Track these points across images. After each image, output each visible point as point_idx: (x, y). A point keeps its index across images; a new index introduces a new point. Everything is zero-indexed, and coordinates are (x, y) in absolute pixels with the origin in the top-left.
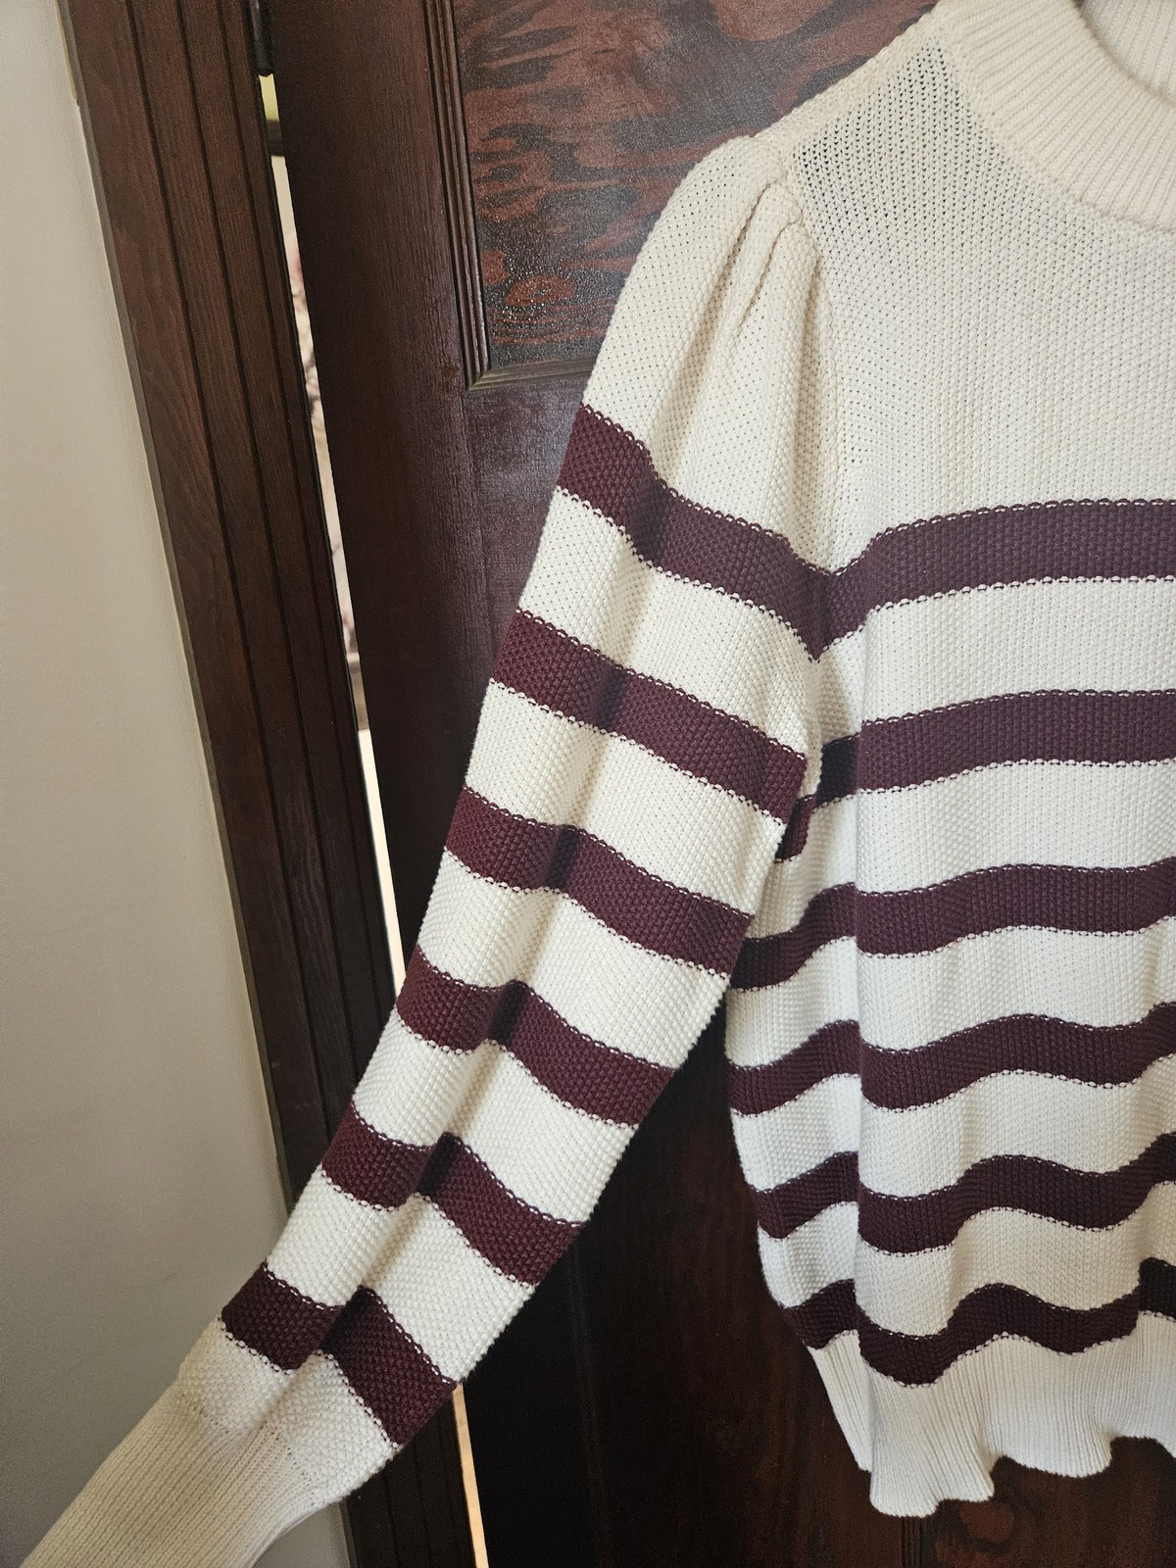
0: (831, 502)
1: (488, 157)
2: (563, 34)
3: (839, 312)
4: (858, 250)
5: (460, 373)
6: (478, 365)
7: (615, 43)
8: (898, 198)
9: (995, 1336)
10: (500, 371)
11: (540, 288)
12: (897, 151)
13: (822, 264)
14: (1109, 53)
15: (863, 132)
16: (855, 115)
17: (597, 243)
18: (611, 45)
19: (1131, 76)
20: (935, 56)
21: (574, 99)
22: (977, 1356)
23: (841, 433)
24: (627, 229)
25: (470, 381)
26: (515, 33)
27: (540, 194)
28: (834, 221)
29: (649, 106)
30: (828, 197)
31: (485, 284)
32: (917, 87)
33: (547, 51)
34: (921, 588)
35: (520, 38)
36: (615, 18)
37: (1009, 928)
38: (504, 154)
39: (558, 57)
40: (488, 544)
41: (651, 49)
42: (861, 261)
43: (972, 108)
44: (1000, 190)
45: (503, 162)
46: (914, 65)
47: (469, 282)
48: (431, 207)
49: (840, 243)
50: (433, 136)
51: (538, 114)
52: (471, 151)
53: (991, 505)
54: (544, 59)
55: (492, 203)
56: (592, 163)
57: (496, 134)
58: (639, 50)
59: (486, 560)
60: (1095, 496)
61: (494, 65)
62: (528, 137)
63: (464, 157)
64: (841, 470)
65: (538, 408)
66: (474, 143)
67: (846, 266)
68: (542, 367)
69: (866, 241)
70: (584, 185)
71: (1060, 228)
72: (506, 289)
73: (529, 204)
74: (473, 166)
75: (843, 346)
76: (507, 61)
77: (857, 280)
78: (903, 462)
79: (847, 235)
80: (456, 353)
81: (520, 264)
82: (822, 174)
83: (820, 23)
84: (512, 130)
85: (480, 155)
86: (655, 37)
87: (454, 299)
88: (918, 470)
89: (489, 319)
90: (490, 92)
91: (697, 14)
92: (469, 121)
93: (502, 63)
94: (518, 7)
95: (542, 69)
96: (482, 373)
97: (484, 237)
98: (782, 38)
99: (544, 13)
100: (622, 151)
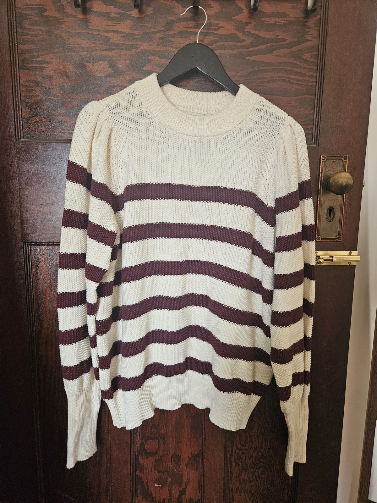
0: (117, 179)
1: (26, 86)
2: (48, 63)
3: (117, 139)
4: (121, 127)
5: (14, 137)
6: (20, 136)
7: (61, 67)
8: (128, 118)
9: (153, 376)
10: (26, 139)
11: (39, 120)
12: (128, 109)
13: (113, 129)
14: (167, 98)
15: (121, 104)
16: (119, 100)
17: (54, 112)
18: (60, 68)
19: (172, 104)
20: (135, 92)
21: (50, 78)
22: (151, 379)
23: (119, 165)
24: (63, 110)
25: (17, 140)
26: (35, 59)
27: (40, 97)
28: (116, 120)
29: (69, 84)
30: (114, 116)
31: (23, 117)
32: (131, 97)
33: (43, 65)
34: (135, 198)
35: (36, 61)
36: (61, 62)
37: (155, 275)
38: (30, 86)
39: (46, 67)
40: (20, 184)
41: (70, 71)
42: (121, 129)
43: (142, 103)
44: (148, 120)
45: (30, 88)
46: (131, 93)
47: (18, 115)
48: (8, 95)
49: (117, 125)
50: (10, 77)
51: (40, 79)
52: (21, 84)
53: (149, 182)
54: (42, 67)
55: (26, 97)
56: (54, 93)
57: (28, 81)
58: (68, 71)
59: (19, 187)
60: (169, 182)
61: (29, 65)
62: (37, 84)
63: (19, 85)
64: (119, 173)
65: (37, 149)
66: (22, 82)
67: (118, 130)
68: (39, 139)
69: (122, 125)
70: (52, 98)
71: (160, 129)
72: (29, 119)
73: (37, 100)
74: (21, 88)
75: (119, 146)
76: (32, 65)
77: (121, 133)
78: (131, 171)
79: (118, 124)
80: (13, 132)
81: (33, 113)
82: (113, 111)
83: (110, 75)
84: (33, 81)
85: (23, 85)
86: (71, 69)
87: (13, 118)
88: (134, 173)
89: (23, 125)
90: (27, 71)
91: (82, 66)
92: (21, 77)
93: (31, 65)
94: (36, 54)
95: (42, 69)
96: (21, 139)
97: (23, 105)
98: (102, 77)
99: (43, 57)
100: (62, 92)
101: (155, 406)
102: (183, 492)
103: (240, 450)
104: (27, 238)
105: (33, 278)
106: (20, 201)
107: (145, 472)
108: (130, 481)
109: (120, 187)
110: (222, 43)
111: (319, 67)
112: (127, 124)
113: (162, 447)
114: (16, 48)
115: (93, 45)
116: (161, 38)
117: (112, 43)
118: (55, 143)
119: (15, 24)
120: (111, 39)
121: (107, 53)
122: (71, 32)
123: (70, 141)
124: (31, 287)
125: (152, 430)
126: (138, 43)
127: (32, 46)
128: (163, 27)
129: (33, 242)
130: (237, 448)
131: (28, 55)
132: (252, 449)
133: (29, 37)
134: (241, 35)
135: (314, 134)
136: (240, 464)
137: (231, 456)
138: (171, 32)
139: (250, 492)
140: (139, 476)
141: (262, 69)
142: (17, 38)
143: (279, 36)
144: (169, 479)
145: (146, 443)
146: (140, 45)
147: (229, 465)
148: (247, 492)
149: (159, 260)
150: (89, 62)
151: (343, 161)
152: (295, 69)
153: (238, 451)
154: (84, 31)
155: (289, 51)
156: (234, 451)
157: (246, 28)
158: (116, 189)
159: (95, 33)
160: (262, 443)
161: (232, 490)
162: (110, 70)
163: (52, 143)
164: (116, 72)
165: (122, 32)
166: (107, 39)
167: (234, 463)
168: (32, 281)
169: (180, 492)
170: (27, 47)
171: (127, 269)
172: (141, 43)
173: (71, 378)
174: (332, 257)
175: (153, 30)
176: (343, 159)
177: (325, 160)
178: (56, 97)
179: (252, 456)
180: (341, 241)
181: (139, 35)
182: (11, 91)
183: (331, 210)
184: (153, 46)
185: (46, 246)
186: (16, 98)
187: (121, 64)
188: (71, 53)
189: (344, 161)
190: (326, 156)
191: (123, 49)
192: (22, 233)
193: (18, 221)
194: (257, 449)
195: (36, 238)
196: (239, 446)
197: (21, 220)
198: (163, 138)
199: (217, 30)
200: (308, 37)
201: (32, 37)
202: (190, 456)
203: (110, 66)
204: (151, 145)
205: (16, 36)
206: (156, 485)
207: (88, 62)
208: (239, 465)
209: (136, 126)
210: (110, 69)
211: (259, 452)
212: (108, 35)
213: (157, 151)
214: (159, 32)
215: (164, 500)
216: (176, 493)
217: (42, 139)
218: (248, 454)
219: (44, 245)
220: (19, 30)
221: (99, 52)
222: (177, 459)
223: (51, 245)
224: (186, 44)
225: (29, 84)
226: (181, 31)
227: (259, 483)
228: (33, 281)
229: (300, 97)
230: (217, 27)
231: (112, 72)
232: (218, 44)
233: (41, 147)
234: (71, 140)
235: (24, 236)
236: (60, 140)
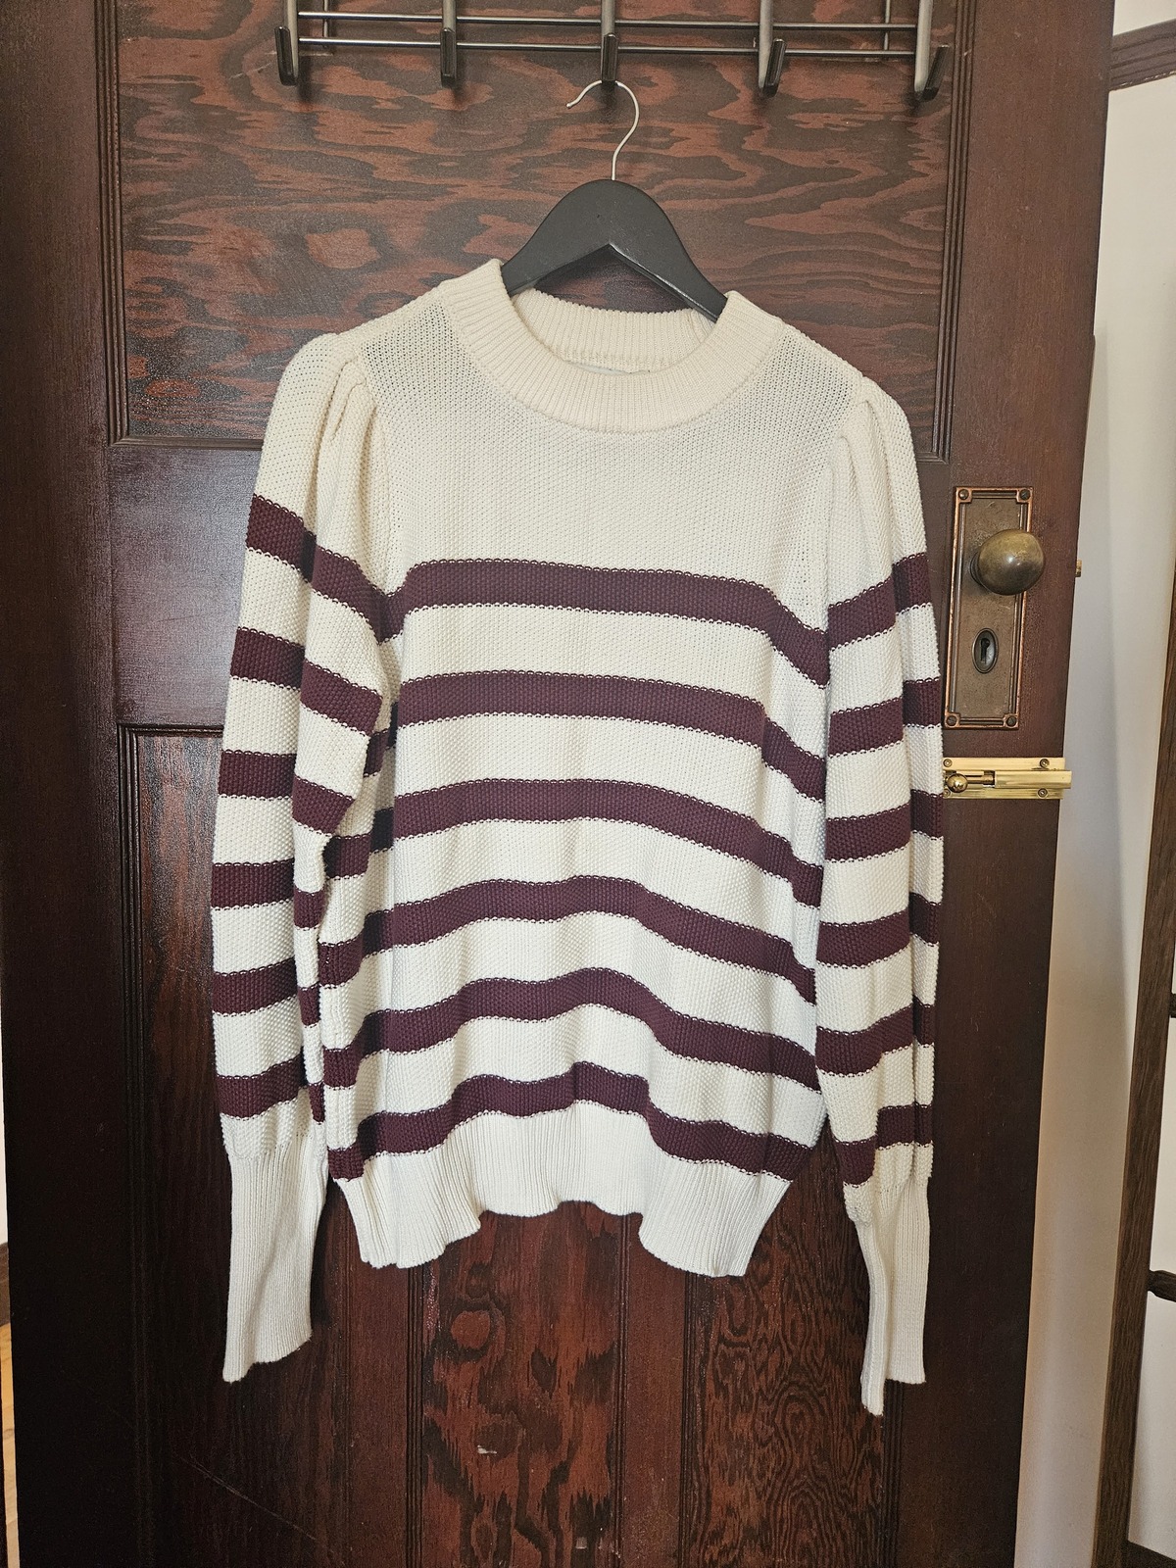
0: (386, 549)
1: (139, 294)
2: (203, 231)
3: (389, 438)
4: (400, 405)
5: (104, 433)
6: (119, 431)
7: (239, 245)
8: (421, 380)
9: (479, 1114)
10: (136, 437)
11: (173, 386)
12: (419, 356)
13: (378, 410)
14: (527, 326)
15: (401, 342)
16: (396, 333)
17: (217, 366)
18: (236, 246)
19: (542, 343)
20: (439, 310)
21: (208, 273)
22: (467, 1126)
23: (392, 509)
24: (240, 362)
25: (112, 440)
26: (166, 222)
27: (177, 325)
28: (385, 387)
29: (260, 289)
30: (382, 373)
31: (130, 377)
32: (430, 324)
33: (189, 239)
34: (435, 600)
35: (170, 225)
36: (239, 231)
37: (488, 820)
38: (152, 295)
39: (197, 244)
40: (114, 561)
41: (263, 255)
42: (401, 411)
43: (459, 340)
44: (475, 386)
45: (151, 300)
46: (428, 312)
47: (117, 372)
48: (92, 317)
49: (389, 400)
50: (98, 271)
51: (178, 275)
52: (126, 287)
53: (474, 557)
54: (186, 243)
55: (138, 323)
56: (217, 314)
57: (148, 280)
58: (255, 254)
59: (113, 571)
60: (530, 558)
61: (149, 238)
62: (172, 288)
63: (120, 290)
64: (392, 531)
65: (165, 465)
66: (129, 283)
67: (393, 413)
68: (172, 440)
69: (403, 401)
70: (211, 327)
71: (506, 411)
72: (144, 383)
73: (169, 331)
74: (127, 299)
75: (392, 458)
76: (159, 238)
77: (399, 422)
78: (424, 526)
79: (393, 396)
80: (102, 420)
81: (159, 369)
82: (378, 361)
83: (372, 267)
84: (161, 281)
85: (132, 291)
86: (266, 249)
87: (104, 382)
88: (432, 531)
89: (130, 401)
90: (143, 253)
91: (295, 242)
92: (126, 268)
93: (154, 238)
94: (169, 207)
95: (185, 248)
96: (121, 437)
97: (131, 347)
98: (349, 270)
99: (189, 215)
100: (240, 312)
101: (483, 1204)
102: (560, 1474)
103: (729, 1344)
104: (130, 712)
105: (142, 829)
106: (113, 610)
107: (449, 1412)
108: (405, 1434)
109: (395, 571)
110: (678, 181)
111: (947, 244)
112: (417, 397)
113: (501, 1332)
114: (117, 192)
115: (327, 186)
116: (512, 168)
117: (379, 179)
118: (217, 448)
119: (116, 128)
120: (376, 169)
121: (364, 206)
122: (268, 151)
123: (257, 445)
124: (134, 856)
125: (474, 1282)
126: (449, 181)
127: (161, 187)
128: (519, 136)
129: (144, 726)
130: (721, 1339)
131: (148, 211)
132: (766, 1342)
133: (153, 161)
134: (730, 160)
135: (936, 428)
136: (730, 1387)
137: (704, 1360)
138: (540, 153)
139: (761, 1476)
140: (433, 1419)
141: (790, 252)
142: (119, 164)
143: (837, 162)
144: (522, 1433)
145: (453, 1319)
146: (457, 186)
147: (697, 1391)
148: (750, 1475)
149: (499, 777)
150: (316, 232)
151: (1018, 503)
152: (883, 253)
153: (722, 1346)
154: (304, 147)
155: (863, 203)
156: (712, 1349)
157: (745, 142)
158: (383, 575)
159: (332, 153)
160: (793, 1324)
161: (707, 1469)
162: (373, 254)
163: (209, 448)
164: (388, 258)
165: (406, 152)
166: (366, 170)
167: (711, 1387)
168: (139, 836)
169: (554, 1471)
170: (146, 188)
171: (410, 798)
172: (458, 181)
173: (245, 1111)
174: (992, 773)
175: (493, 146)
176: (1017, 498)
177: (969, 500)
178: (223, 325)
179: (765, 1365)
180: (1016, 729)
181: (451, 159)
182: (99, 306)
183: (985, 639)
184: (492, 189)
185: (181, 739)
186: (111, 325)
187: (404, 236)
188: (266, 207)
189: (1021, 503)
190: (970, 490)
191: (408, 197)
192: (116, 699)
193: (105, 664)
194: (780, 1344)
195: (151, 712)
196: (727, 1332)
197: (114, 662)
198: (514, 437)
199: (667, 146)
200: (918, 166)
201: (162, 163)
202: (583, 1360)
203: (373, 241)
204: (481, 454)
205: (116, 160)
206: (482, 1451)
207: (312, 230)
208: (725, 1389)
209: (443, 404)
210: (373, 250)
211: (786, 1353)
212: (369, 158)
213: (499, 471)
214: (508, 150)
215: (503, 1496)
216: (540, 1475)
217: (177, 440)
218: (754, 1358)
219: (175, 734)
220: (126, 144)
221: (342, 205)
222: (544, 1370)
223: (196, 734)
224: (581, 183)
225: (148, 288)
226: (568, 150)
227: (787, 1448)
228: (142, 836)
229: (896, 327)
230: (667, 139)
231: (379, 257)
232: (668, 183)
233: (176, 461)
234: (261, 443)
235: (121, 707)
236: (230, 441)
